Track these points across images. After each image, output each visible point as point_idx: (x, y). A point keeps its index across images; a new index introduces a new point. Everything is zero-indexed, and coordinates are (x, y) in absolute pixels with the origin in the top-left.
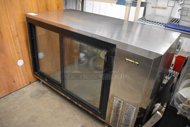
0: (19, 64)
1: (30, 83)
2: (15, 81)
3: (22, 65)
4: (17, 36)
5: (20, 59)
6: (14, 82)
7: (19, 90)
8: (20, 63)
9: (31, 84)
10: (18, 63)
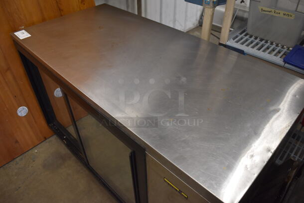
0: (19, 114)
1: (46, 139)
2: (19, 141)
3: (25, 114)
4: (9, 69)
5: (21, 106)
6: (17, 142)
7: (27, 153)
8: (22, 111)
9: (46, 141)
10: (18, 112)
